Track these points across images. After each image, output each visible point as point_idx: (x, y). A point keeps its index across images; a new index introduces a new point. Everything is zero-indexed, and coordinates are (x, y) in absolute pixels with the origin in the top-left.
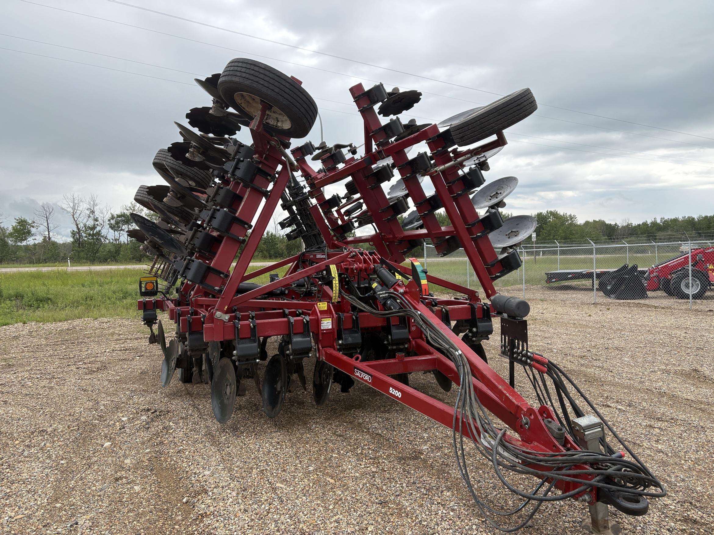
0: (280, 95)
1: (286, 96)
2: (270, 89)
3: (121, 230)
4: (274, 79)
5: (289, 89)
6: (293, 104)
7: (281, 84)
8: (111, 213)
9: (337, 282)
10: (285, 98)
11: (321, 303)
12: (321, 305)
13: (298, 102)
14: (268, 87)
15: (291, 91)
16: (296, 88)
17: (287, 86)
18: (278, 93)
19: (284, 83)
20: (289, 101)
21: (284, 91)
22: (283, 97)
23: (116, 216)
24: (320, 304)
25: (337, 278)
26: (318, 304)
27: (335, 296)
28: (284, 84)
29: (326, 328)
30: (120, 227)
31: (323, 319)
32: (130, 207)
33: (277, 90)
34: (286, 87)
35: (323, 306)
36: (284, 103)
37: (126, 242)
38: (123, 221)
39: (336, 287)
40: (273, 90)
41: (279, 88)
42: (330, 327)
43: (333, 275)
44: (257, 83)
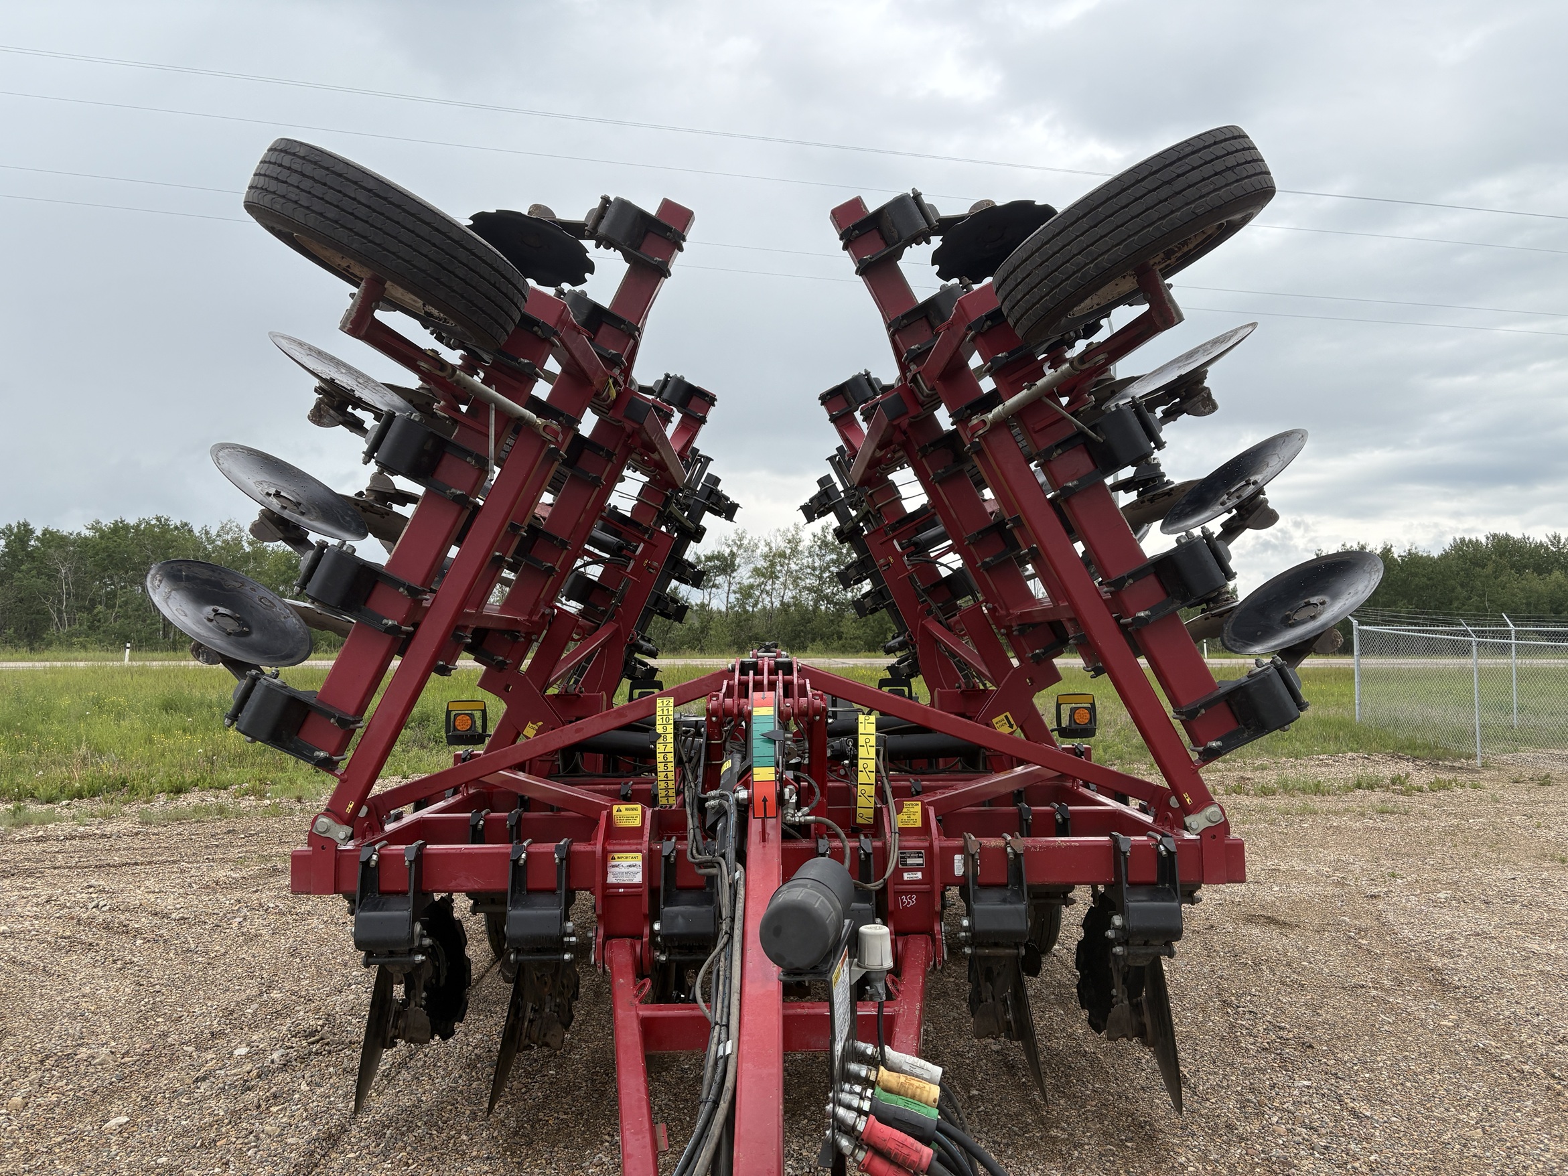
0: (342, 226)
1: (359, 226)
2: (313, 211)
3: (714, 586)
4: (325, 184)
5: (369, 207)
6: (385, 249)
7: (345, 195)
8: (695, 553)
9: (670, 748)
10: (357, 234)
11: (623, 807)
12: (624, 812)
13: (400, 242)
14: (308, 208)
15: (374, 211)
16: (391, 203)
17: (363, 200)
18: (336, 222)
19: (351, 190)
20: (370, 241)
21: (352, 214)
22: (351, 230)
23: (703, 558)
24: (619, 810)
25: (670, 738)
26: (615, 808)
27: (667, 789)
28: (353, 195)
29: (625, 880)
30: (710, 581)
31: (616, 855)
32: (733, 541)
33: (332, 213)
34: (359, 203)
35: (629, 815)
36: (354, 246)
37: (724, 609)
38: (715, 567)
39: (666, 763)
40: (321, 214)
41: (337, 207)
42: (638, 879)
43: (659, 729)
44: (283, 201)
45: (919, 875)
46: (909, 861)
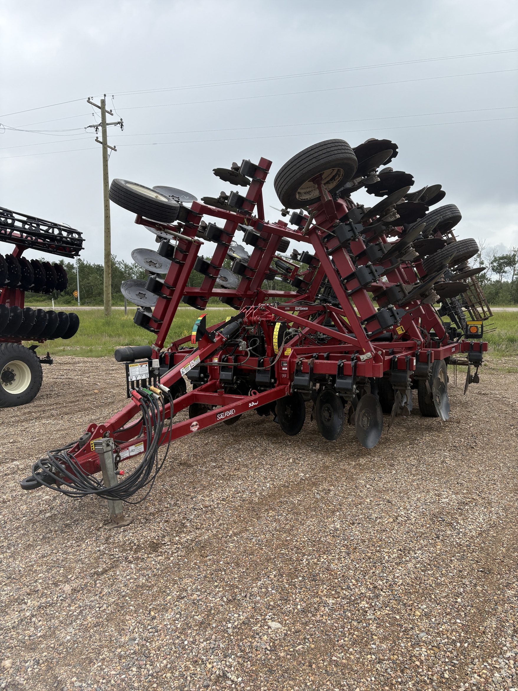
3: (504, 272)
8: (494, 256)
23: (499, 258)
37: (510, 283)
38: (504, 262)
45: (286, 369)
46: (284, 364)
